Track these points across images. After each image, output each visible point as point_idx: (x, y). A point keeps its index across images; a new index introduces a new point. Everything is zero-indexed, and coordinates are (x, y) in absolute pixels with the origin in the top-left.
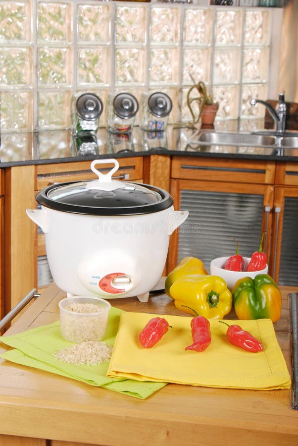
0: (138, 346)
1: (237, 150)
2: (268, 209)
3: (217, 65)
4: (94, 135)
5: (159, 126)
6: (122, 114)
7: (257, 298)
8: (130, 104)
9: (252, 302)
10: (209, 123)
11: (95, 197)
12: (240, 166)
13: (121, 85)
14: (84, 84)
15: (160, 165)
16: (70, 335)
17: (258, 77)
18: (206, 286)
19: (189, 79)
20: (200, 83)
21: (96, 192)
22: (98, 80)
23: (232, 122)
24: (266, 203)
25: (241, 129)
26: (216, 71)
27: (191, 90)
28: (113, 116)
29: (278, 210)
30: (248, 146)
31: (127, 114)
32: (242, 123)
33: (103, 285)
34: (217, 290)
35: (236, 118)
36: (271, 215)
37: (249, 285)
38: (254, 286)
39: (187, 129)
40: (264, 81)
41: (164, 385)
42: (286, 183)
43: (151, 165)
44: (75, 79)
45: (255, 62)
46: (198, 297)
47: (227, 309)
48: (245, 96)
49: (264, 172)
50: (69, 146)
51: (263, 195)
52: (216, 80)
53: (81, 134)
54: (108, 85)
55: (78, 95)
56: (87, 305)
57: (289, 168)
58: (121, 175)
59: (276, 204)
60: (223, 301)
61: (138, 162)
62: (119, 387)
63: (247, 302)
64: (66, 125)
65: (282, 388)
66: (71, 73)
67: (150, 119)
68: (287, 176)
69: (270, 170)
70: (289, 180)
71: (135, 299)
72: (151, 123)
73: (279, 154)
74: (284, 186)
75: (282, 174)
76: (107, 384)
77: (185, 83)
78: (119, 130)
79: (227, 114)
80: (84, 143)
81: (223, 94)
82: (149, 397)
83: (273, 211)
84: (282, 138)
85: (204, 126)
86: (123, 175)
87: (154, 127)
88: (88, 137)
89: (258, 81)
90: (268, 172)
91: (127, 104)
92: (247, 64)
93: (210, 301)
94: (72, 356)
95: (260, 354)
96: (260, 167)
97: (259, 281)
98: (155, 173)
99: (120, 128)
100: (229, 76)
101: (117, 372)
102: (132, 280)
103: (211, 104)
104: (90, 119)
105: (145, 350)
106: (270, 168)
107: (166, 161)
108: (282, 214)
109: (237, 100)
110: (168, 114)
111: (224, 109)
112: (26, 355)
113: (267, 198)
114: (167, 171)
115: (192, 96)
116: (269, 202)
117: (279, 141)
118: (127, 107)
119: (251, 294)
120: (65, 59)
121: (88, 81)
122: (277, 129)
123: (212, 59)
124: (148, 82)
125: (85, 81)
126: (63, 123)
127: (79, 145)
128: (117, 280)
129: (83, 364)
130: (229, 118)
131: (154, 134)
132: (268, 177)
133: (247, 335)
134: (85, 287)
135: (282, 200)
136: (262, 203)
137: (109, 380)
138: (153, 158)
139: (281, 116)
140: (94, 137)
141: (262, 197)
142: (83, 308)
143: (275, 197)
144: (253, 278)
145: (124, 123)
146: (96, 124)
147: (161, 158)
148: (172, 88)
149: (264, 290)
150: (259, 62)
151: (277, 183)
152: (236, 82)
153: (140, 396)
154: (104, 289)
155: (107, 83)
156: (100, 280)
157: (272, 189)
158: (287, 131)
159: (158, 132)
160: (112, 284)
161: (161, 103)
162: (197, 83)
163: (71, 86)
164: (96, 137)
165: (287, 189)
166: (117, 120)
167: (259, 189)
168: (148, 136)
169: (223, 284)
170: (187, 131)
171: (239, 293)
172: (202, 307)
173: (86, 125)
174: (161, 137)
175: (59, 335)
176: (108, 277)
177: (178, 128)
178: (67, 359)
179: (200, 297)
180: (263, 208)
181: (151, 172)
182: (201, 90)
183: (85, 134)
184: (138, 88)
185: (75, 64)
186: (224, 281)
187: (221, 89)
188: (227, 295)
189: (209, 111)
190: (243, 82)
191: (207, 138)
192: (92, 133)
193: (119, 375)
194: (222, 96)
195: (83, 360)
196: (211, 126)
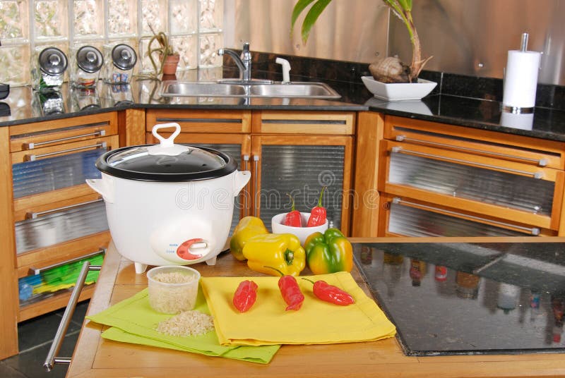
0: (236, 312)
1: (198, 100)
2: (246, 158)
3: (175, 16)
4: (58, 91)
5: (124, 78)
6: (87, 67)
7: (331, 251)
8: (95, 57)
9: (328, 257)
10: (171, 73)
11: (158, 163)
12: (216, 116)
13: (80, 38)
14: (41, 38)
15: (135, 119)
16: (163, 307)
17: (214, 27)
18: (282, 244)
19: (149, 29)
20: (161, 33)
21: (158, 158)
22: (56, 33)
23: (191, 72)
24: (244, 152)
25: (200, 79)
26: (174, 21)
27: (151, 42)
28: (77, 70)
29: (256, 158)
30: (208, 97)
31: (91, 68)
32: (201, 73)
33: (181, 252)
34: (292, 248)
35: (196, 67)
36: (249, 164)
37: (321, 239)
38: (326, 240)
39: (149, 81)
40: (220, 30)
41: (279, 346)
42: (262, 132)
43: (127, 119)
44: (32, 32)
45: (211, 11)
46: (276, 256)
47: (302, 265)
48: (202, 46)
49: (240, 121)
50: (29, 104)
51: (241, 145)
52: (175, 30)
53: (44, 91)
54: (66, 39)
55: (40, 49)
56: (172, 274)
57: (265, 116)
58: (96, 131)
59: (254, 153)
60: (297, 257)
61: (112, 117)
62: (239, 355)
63: (323, 256)
64: (25, 82)
65: (389, 337)
66: (27, 26)
67: (114, 72)
68: (263, 124)
69: (246, 119)
70: (265, 128)
71: (204, 263)
72: (115, 76)
73: (246, 103)
74: (260, 134)
75: (258, 122)
76: (225, 353)
77: (144, 34)
78: (83, 84)
79: (186, 64)
80: (50, 100)
81: (182, 44)
82: (271, 361)
83: (251, 160)
84: (250, 87)
85: (166, 77)
86: (99, 131)
87: (118, 80)
88: (50, 93)
89: (214, 30)
90: (244, 121)
91: (92, 57)
92: (203, 14)
93: (287, 259)
94: (176, 329)
95: (351, 306)
96: (237, 117)
97: (330, 235)
98: (131, 127)
99: (85, 82)
100: (186, 26)
101: (232, 340)
102: (209, 244)
103: (172, 54)
104: (54, 74)
105: (242, 314)
106: (247, 117)
107: (141, 115)
108: (260, 162)
109: (195, 50)
110: (133, 66)
111: (183, 58)
112: (125, 332)
113: (245, 147)
114: (143, 125)
115: (153, 47)
116: (247, 151)
117: (247, 88)
118: (92, 61)
119: (325, 249)
120: (19, 13)
121: (45, 33)
122: (243, 78)
123: (169, 9)
124: (106, 34)
125: (42, 35)
126: (20, 80)
127: (43, 101)
128: (195, 246)
129: (189, 335)
130: (188, 67)
131: (119, 87)
132: (245, 127)
133: (335, 290)
134: (161, 256)
135: (259, 148)
136: (241, 153)
137: (226, 349)
138: (128, 112)
139: (247, 64)
140: (58, 93)
141: (240, 146)
142: (169, 278)
143: (252, 146)
144: (323, 233)
145: (88, 77)
146: (61, 79)
147: (136, 112)
148: (131, 39)
149: (338, 244)
150: (214, 11)
151: (253, 132)
152: (194, 32)
153: (263, 361)
154: (182, 257)
155: (66, 36)
156: (177, 247)
157: (249, 138)
158: (253, 80)
159: (122, 85)
160: (189, 251)
161: (126, 54)
162: (157, 33)
163: (28, 41)
164: (60, 93)
165: (265, 137)
166: (81, 73)
167: (237, 139)
168: (113, 89)
169: (296, 241)
170: (150, 83)
171: (313, 249)
172: (281, 266)
173: (49, 81)
174: (126, 90)
175: (149, 307)
176: (185, 244)
177: (140, 79)
178: (171, 332)
179: (279, 256)
180: (242, 157)
181: (127, 127)
182: (161, 41)
183: (49, 90)
184: (96, 40)
185: (31, 17)
186: (297, 239)
187: (179, 39)
188: (301, 251)
189: (170, 62)
190: (201, 32)
191: (175, 89)
192: (56, 89)
193: (235, 342)
194: (181, 47)
195: (188, 331)
196: (173, 77)
